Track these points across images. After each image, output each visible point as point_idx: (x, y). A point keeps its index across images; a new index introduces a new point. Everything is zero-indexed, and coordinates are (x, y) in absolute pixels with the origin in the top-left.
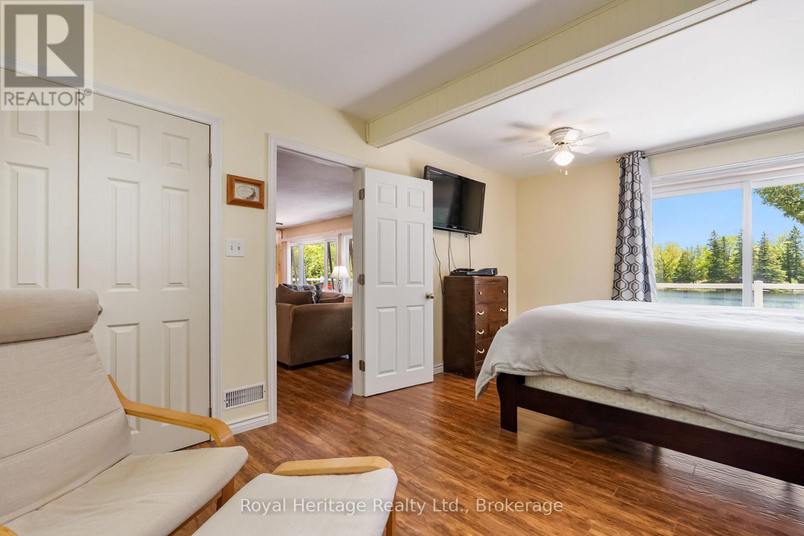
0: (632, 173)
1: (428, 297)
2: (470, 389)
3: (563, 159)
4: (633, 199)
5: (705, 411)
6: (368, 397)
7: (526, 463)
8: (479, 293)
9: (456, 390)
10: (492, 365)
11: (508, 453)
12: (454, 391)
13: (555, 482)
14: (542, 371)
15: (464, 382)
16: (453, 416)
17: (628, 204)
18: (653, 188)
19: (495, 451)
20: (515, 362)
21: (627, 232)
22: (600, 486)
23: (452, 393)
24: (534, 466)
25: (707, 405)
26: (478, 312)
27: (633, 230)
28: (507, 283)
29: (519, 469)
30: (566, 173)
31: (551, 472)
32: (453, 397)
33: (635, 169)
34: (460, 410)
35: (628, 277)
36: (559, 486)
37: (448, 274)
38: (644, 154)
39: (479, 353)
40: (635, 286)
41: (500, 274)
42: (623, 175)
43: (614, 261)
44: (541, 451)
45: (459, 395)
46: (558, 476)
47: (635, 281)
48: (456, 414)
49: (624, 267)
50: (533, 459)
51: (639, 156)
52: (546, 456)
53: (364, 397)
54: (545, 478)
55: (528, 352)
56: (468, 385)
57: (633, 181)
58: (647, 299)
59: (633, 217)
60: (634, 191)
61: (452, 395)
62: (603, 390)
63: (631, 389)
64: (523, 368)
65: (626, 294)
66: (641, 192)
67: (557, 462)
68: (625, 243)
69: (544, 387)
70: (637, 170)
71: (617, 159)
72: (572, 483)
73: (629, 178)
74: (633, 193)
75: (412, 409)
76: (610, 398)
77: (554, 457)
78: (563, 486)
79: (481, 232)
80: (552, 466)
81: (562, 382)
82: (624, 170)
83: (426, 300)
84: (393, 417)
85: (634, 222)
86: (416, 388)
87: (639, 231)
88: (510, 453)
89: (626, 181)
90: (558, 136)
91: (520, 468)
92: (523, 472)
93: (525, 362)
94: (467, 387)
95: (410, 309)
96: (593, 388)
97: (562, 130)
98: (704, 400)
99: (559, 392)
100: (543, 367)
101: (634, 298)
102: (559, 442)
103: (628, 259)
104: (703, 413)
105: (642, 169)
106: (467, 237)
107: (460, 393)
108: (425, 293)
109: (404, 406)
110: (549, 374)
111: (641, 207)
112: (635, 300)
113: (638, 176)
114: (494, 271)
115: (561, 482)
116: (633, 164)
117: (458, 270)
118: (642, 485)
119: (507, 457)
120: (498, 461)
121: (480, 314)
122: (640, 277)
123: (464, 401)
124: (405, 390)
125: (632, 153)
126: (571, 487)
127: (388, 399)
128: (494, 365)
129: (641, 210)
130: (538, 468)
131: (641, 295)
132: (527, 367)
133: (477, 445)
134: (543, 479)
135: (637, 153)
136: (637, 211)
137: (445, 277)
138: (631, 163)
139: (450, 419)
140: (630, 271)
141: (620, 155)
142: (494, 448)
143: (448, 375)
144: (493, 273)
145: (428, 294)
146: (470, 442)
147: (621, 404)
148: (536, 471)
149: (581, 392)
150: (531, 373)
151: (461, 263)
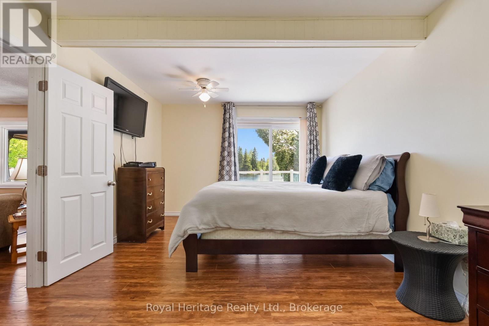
0: (229, 113)
1: (109, 184)
2: (146, 251)
3: (205, 97)
4: (229, 127)
5: (295, 231)
6: (50, 285)
7: (216, 290)
8: (149, 180)
9: (136, 254)
10: (185, 229)
11: (201, 288)
12: (137, 256)
13: (238, 294)
14: (217, 227)
15: (139, 247)
16: (147, 276)
17: (227, 130)
18: (238, 123)
19: (194, 290)
20: (200, 225)
21: (226, 144)
22: (258, 286)
23: (135, 258)
24: (221, 290)
25: (296, 229)
26: (148, 194)
27: (229, 143)
28: (164, 173)
29: (215, 296)
30: (205, 106)
31: (232, 289)
32: (138, 261)
33: (231, 111)
34: (150, 268)
35: (227, 168)
36: (242, 296)
37: (120, 166)
38: (234, 105)
39: (149, 223)
40: (231, 173)
41: (158, 166)
42: (225, 114)
43: (220, 159)
44: (218, 278)
45: (141, 258)
46: (237, 290)
47: (230, 170)
48: (148, 273)
49: (225, 163)
50: (218, 285)
51: (232, 105)
52: (223, 281)
53: (44, 287)
54: (232, 294)
55: (208, 217)
56: (145, 248)
57: (229, 118)
58: (236, 180)
59: (229, 137)
60: (230, 123)
61: (136, 259)
62: (249, 232)
63: (265, 228)
64: (205, 228)
65: (226, 177)
66: (233, 124)
67: (230, 282)
68: (226, 150)
69: (215, 237)
70: (231, 112)
71: (222, 104)
72: (246, 291)
73: (227, 116)
74: (229, 124)
75: (107, 281)
76: (268, 235)
77: (228, 279)
78: (243, 295)
79: (144, 136)
80: (230, 286)
81: (226, 232)
82: (225, 111)
83: (108, 187)
84: (93, 296)
85: (230, 139)
86: (99, 262)
87: (232, 144)
88: (203, 288)
89: (226, 117)
90: (203, 83)
91: (214, 294)
92: (218, 296)
93: (205, 224)
94: (144, 250)
95: (94, 195)
96: (244, 232)
97: (205, 80)
98: (295, 227)
99: (224, 238)
100: (217, 225)
101: (230, 179)
102: (224, 269)
103: (227, 159)
104: (294, 233)
105: (233, 112)
106: (133, 138)
107: (141, 256)
108: (107, 181)
109: (97, 281)
110: (220, 229)
111: (233, 132)
112: (231, 181)
113: (232, 115)
114: (154, 164)
115: (241, 293)
116: (229, 109)
117: (129, 163)
118: (272, 278)
119: (203, 291)
120: (200, 296)
121: (150, 194)
122: (233, 168)
123: (148, 261)
124: (90, 267)
125: (229, 103)
126: (247, 293)
127: (77, 281)
128: (186, 229)
129: (233, 133)
130: (224, 290)
131: (233, 178)
132: (207, 227)
133: (179, 290)
134: (231, 296)
135: (231, 103)
136: (231, 133)
137: (119, 168)
138: (228, 108)
139: (147, 278)
140: (228, 165)
141: (223, 103)
142: (191, 288)
143: (122, 244)
144: (154, 166)
145: (110, 182)
146: (173, 290)
147: (258, 237)
148: (225, 293)
149: (237, 235)
150: (210, 230)
151: (129, 158)
